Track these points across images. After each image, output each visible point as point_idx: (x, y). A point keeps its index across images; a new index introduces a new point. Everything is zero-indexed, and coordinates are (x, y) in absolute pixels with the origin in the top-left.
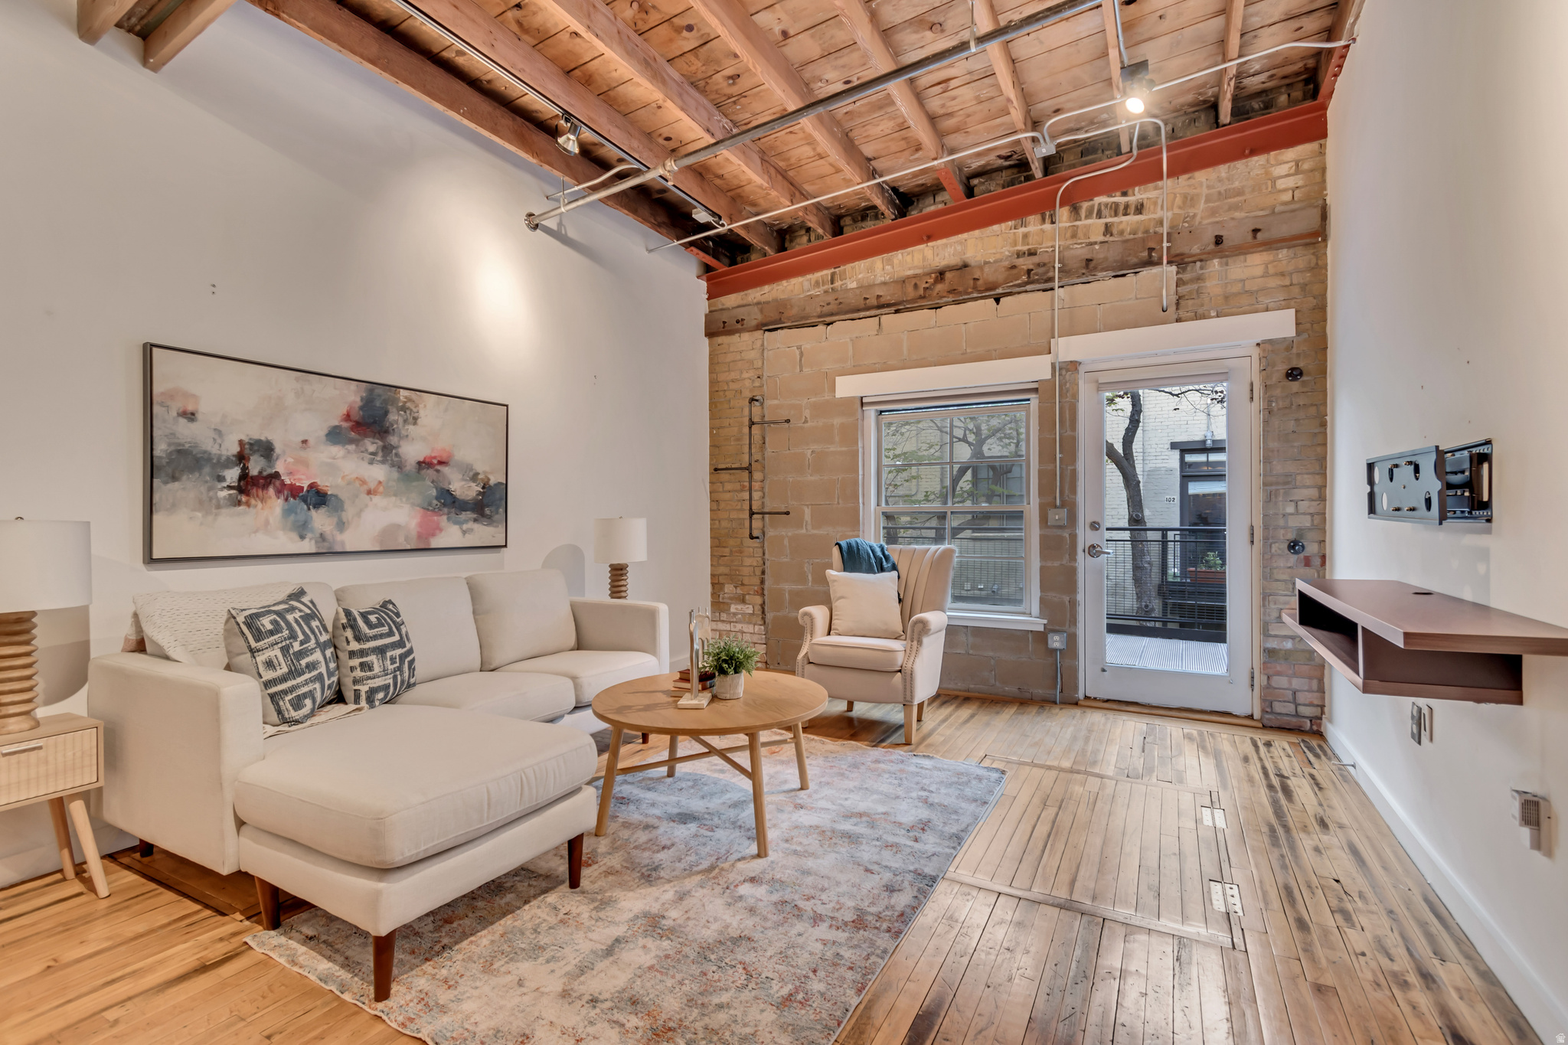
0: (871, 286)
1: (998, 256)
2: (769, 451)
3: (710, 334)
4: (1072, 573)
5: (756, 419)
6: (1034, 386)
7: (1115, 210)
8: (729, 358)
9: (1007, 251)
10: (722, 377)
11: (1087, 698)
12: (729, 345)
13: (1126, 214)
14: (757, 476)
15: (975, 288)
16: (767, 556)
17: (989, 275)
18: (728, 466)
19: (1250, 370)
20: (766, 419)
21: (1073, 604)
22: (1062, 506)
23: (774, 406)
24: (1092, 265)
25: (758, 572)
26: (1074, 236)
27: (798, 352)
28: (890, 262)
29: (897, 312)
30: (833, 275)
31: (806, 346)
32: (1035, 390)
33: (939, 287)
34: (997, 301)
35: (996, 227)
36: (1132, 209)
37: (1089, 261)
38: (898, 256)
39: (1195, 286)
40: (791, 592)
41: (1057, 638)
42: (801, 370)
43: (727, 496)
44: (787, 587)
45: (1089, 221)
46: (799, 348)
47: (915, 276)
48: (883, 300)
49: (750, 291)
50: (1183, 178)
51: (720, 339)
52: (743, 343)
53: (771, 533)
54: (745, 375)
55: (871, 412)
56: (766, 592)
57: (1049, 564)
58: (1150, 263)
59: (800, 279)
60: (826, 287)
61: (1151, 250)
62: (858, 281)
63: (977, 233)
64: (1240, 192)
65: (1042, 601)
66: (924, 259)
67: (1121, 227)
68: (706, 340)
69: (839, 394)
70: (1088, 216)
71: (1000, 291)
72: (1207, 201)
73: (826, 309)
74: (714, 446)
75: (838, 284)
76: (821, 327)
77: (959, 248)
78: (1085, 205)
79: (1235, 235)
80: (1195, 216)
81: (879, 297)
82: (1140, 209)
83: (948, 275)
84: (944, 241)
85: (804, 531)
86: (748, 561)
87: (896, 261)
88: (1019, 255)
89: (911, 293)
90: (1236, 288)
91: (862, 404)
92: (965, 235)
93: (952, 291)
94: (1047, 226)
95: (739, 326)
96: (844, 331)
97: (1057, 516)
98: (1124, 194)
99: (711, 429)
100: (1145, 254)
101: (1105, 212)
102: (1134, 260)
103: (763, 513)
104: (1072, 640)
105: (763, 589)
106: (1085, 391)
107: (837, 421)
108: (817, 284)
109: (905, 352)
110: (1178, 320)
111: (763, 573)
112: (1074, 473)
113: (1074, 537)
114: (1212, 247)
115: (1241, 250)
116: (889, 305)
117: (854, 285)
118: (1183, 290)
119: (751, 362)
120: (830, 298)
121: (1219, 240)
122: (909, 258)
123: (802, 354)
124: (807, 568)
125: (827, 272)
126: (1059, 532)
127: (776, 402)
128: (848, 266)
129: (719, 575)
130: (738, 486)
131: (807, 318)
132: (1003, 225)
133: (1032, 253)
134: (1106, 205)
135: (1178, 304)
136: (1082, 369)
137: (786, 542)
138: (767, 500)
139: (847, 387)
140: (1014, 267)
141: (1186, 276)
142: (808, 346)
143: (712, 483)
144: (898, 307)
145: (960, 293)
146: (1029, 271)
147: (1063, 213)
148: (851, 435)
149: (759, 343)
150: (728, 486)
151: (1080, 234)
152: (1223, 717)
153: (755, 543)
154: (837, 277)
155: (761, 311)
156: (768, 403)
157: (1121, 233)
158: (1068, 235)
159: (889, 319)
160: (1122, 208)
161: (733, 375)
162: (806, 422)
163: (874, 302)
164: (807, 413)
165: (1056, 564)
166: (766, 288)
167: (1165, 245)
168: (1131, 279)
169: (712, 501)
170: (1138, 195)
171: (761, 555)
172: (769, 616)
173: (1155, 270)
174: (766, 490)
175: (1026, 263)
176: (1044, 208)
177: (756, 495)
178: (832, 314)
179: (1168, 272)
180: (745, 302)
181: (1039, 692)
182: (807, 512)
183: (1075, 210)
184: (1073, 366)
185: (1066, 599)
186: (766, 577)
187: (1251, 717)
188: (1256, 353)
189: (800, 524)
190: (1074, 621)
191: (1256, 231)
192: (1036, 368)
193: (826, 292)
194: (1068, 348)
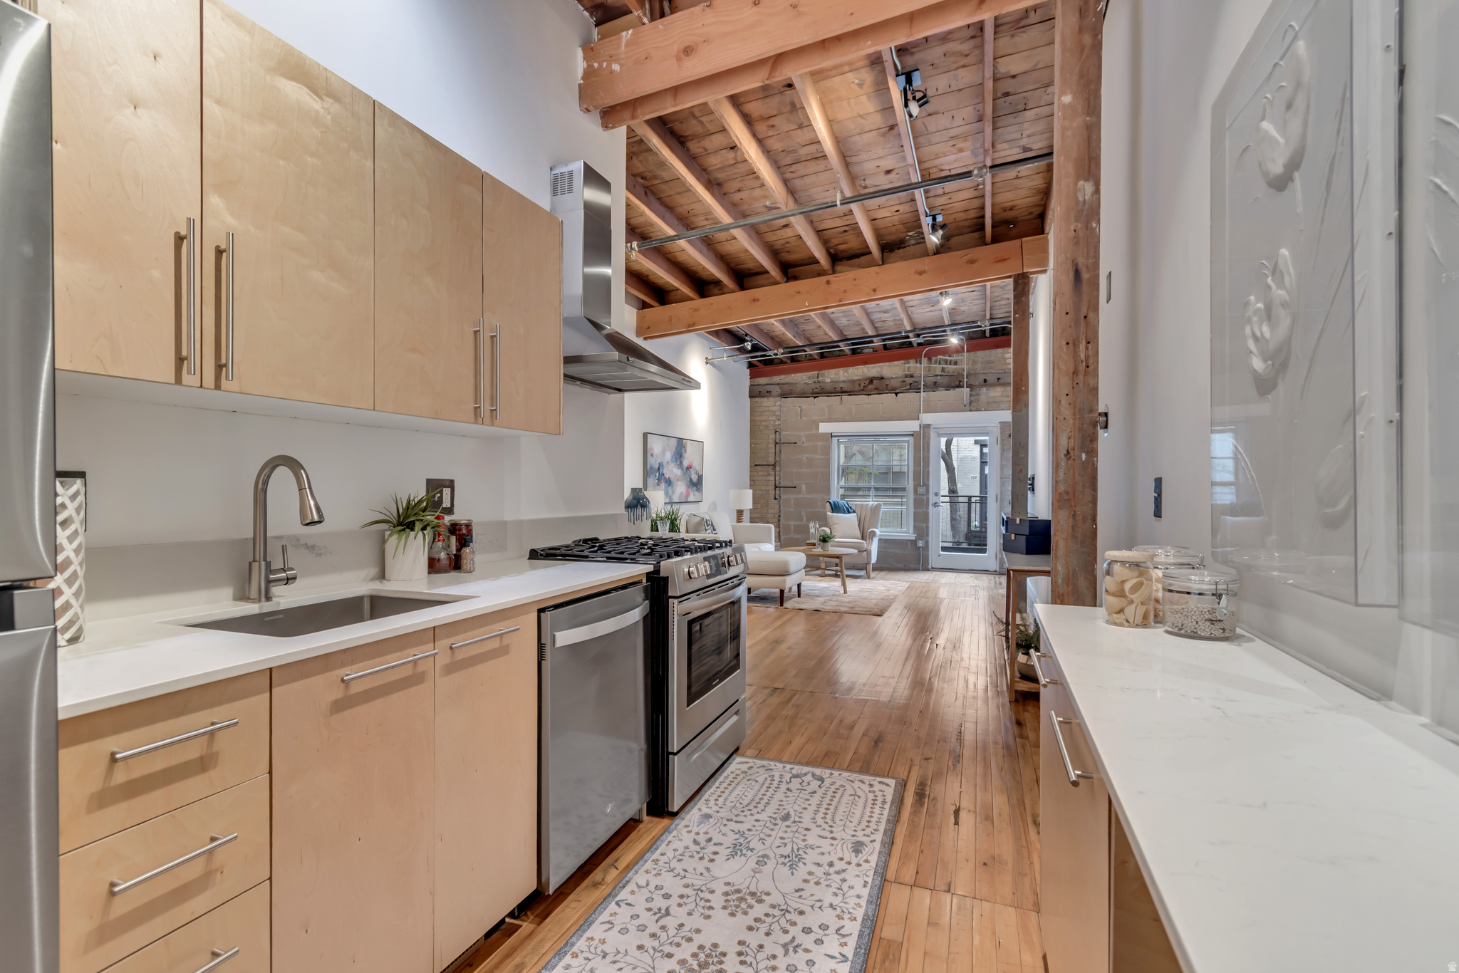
0: (838, 382)
1: (897, 375)
2: (783, 456)
3: (751, 396)
4: (927, 514)
5: (777, 441)
6: (912, 433)
7: (946, 362)
8: (762, 409)
9: (901, 373)
10: (758, 418)
11: (932, 568)
12: (762, 402)
13: (950, 364)
14: (777, 468)
15: (887, 389)
16: (781, 508)
17: (893, 383)
18: (761, 463)
19: (997, 432)
20: (782, 441)
21: (927, 528)
22: (923, 486)
23: (786, 435)
24: (937, 384)
25: (777, 516)
26: (929, 371)
27: (799, 409)
28: (847, 372)
29: (849, 395)
30: (818, 374)
31: (804, 407)
32: (912, 435)
33: (870, 386)
34: (896, 394)
35: (896, 362)
36: (953, 363)
37: (935, 383)
38: (851, 370)
39: (976, 397)
40: (794, 526)
41: (921, 542)
42: (801, 418)
43: (760, 478)
44: (792, 523)
45: (935, 365)
46: (800, 407)
47: (859, 380)
48: (844, 389)
49: (774, 377)
50: (973, 353)
51: (757, 399)
52: (771, 404)
53: (784, 497)
54: (770, 418)
55: (835, 440)
56: (781, 526)
57: (918, 510)
58: (960, 386)
59: (801, 374)
60: (814, 380)
61: (960, 381)
62: (831, 378)
63: (887, 363)
64: (993, 363)
65: (915, 527)
66: (863, 372)
67: (949, 369)
68: (749, 399)
69: (821, 431)
70: (935, 363)
71: (898, 391)
72: (982, 364)
73: (815, 390)
74: (753, 453)
75: (821, 379)
76: (812, 399)
77: (879, 369)
78: (934, 358)
79: (991, 379)
80: (976, 369)
81: (842, 388)
82: (956, 363)
83: (875, 382)
84: (872, 365)
85: (802, 496)
86: (771, 511)
87: (849, 372)
88: (906, 376)
89: (857, 388)
90: (991, 400)
91: (832, 436)
92: (882, 364)
93: (876, 389)
94: (918, 365)
95: (768, 394)
96: (823, 401)
97: (921, 490)
98: (950, 356)
99: (751, 444)
100: (958, 383)
101: (942, 362)
102: (953, 385)
103: (780, 487)
104: (927, 543)
105: (779, 525)
106: (933, 435)
107: (820, 444)
108: (810, 378)
109: (854, 413)
110: (970, 411)
111: (779, 516)
112: (928, 471)
113: (928, 499)
114: (983, 383)
115: (993, 385)
116: (846, 392)
117: (828, 380)
118: (972, 398)
119: (774, 412)
120: (817, 386)
121: (985, 381)
122: (856, 371)
123: (801, 410)
124: (803, 514)
125: (816, 373)
126: (921, 497)
127: (787, 433)
128: (826, 371)
129: (754, 518)
130: (766, 473)
131: (805, 394)
132: (899, 362)
133: (912, 376)
134: (943, 359)
135: (970, 404)
136: (932, 427)
137: (792, 501)
138: (782, 481)
139: (824, 428)
140: (904, 381)
141: (973, 393)
142: (805, 407)
143: (751, 471)
144: (850, 393)
145: (880, 390)
146: (911, 384)
147: (924, 360)
148: (827, 451)
149: (778, 403)
150: (761, 473)
151: (932, 370)
152: (986, 572)
153: (776, 502)
154: (820, 376)
155: (781, 388)
156: (783, 433)
157: (948, 372)
158: (927, 370)
159: (845, 398)
160: (949, 362)
161: (764, 418)
162: (803, 443)
163: (840, 390)
164: (804, 439)
165: (921, 511)
166: (783, 377)
167: (965, 380)
168: (952, 392)
169: (751, 480)
170: (955, 358)
171: (778, 507)
172: (782, 537)
173: (961, 389)
174: (782, 476)
175: (909, 380)
176: (917, 357)
177: (777, 478)
178: (818, 393)
179: (966, 391)
180: (771, 382)
181: (912, 566)
182: (804, 487)
183: (930, 359)
184: (928, 426)
185: (925, 525)
186: (781, 518)
187: (996, 571)
188: (999, 425)
189: (800, 492)
190: (928, 535)
191: (999, 379)
192: (913, 426)
193: (815, 382)
194: (927, 418)
